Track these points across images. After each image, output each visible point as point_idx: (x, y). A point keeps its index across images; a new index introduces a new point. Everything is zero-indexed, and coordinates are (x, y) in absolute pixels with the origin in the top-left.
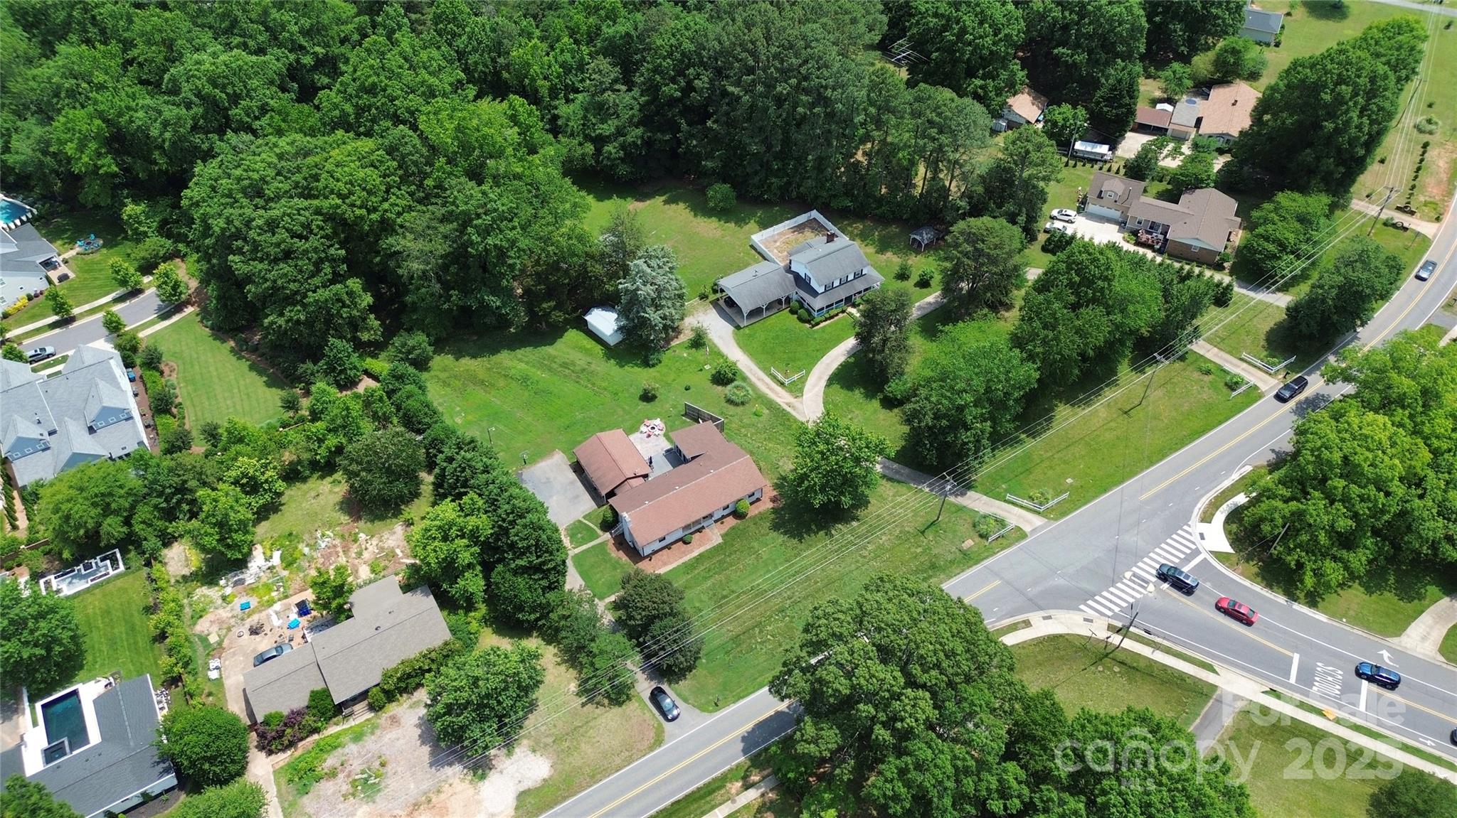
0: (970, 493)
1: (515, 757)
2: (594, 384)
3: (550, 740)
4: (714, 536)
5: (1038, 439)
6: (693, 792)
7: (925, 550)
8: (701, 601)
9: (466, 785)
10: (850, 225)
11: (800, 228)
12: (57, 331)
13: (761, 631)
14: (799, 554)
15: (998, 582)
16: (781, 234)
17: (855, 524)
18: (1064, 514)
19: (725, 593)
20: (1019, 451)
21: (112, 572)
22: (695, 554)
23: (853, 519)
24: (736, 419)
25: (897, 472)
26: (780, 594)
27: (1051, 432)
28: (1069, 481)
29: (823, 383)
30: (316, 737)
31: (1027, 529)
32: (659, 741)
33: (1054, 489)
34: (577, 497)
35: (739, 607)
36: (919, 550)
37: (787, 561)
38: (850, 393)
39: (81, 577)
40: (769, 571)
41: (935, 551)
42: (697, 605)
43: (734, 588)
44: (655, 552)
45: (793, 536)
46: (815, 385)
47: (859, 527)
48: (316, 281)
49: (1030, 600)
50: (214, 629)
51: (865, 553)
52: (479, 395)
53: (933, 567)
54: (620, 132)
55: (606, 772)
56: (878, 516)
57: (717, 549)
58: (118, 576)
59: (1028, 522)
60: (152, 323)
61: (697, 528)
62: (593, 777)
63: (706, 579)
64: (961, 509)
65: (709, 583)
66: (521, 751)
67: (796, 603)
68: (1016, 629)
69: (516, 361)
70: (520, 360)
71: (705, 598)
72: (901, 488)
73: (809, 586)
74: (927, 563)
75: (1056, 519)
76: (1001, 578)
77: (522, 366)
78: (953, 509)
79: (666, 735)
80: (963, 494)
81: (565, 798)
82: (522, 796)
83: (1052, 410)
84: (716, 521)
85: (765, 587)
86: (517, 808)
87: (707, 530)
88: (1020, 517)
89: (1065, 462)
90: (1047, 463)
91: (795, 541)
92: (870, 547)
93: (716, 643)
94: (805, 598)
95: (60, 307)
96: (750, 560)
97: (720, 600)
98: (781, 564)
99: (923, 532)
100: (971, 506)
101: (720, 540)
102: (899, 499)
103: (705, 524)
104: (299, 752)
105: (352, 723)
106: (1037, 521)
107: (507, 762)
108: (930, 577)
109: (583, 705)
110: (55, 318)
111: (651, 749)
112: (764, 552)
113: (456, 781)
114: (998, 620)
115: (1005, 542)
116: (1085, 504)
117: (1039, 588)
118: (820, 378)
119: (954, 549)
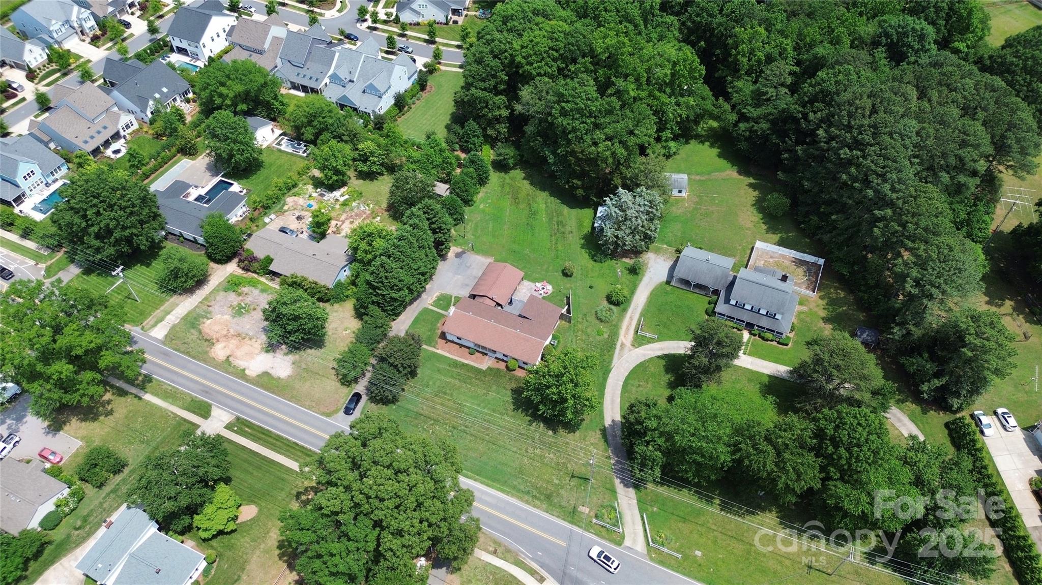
0: (631, 491)
1: (286, 357)
2: (556, 243)
3: (304, 366)
4: (485, 363)
5: (723, 513)
6: (306, 448)
7: (559, 485)
8: (434, 383)
9: (259, 347)
10: (836, 288)
11: (799, 263)
12: (424, 44)
13: (432, 425)
14: (503, 414)
15: (564, 544)
16: (783, 256)
17: (550, 433)
18: (662, 563)
19: (448, 391)
20: (700, 505)
21: (301, 153)
22: (466, 362)
23: (553, 430)
24: (585, 324)
25: (615, 436)
26: (466, 420)
27: (740, 519)
28: (698, 553)
29: (660, 353)
30: (256, 276)
31: (627, 542)
32: (328, 415)
33: (682, 546)
34: (467, 285)
35: (442, 404)
36: (556, 482)
37: (494, 411)
38: (663, 373)
39: (293, 147)
40: (479, 405)
41: (562, 492)
42: (431, 383)
43: (454, 394)
44: (452, 342)
45: (514, 404)
46: (651, 350)
47: (549, 436)
48: (482, 85)
49: (564, 573)
50: (291, 204)
51: (530, 450)
52: (506, 203)
53: (548, 497)
54: (756, 121)
55: (298, 401)
56: (567, 443)
57: (478, 371)
58: (301, 157)
59: (634, 541)
60: (454, 66)
61: (484, 351)
62: (292, 397)
63: (452, 377)
64: (613, 491)
65: (449, 380)
66: (291, 357)
67: (465, 431)
68: (532, 575)
69: (544, 201)
70: (546, 203)
71: (438, 383)
72: (602, 444)
73: (483, 432)
74: (549, 492)
75: (652, 559)
76: (569, 545)
77: (543, 206)
78: (608, 486)
79: (335, 416)
80: (626, 486)
81: (273, 393)
82: (266, 374)
83: (763, 510)
84: (496, 358)
85: (466, 410)
86: (258, 376)
87: (487, 357)
88: (635, 534)
89: (715, 542)
90: (704, 530)
91: (512, 407)
92: (538, 451)
93: (410, 407)
94: (471, 435)
95: (432, 34)
96: (480, 391)
97: (441, 392)
98: (489, 409)
99: (573, 476)
100: (619, 496)
101: (484, 369)
102: (591, 448)
103: (489, 354)
104: (245, 276)
105: (270, 284)
106: (640, 546)
107: (281, 356)
108: (539, 499)
109: (333, 368)
110: (427, 37)
111: (323, 414)
112: (492, 395)
113: (259, 342)
114: (532, 559)
115: (604, 533)
116: (684, 574)
117: (579, 575)
118: (662, 349)
119: (572, 502)
